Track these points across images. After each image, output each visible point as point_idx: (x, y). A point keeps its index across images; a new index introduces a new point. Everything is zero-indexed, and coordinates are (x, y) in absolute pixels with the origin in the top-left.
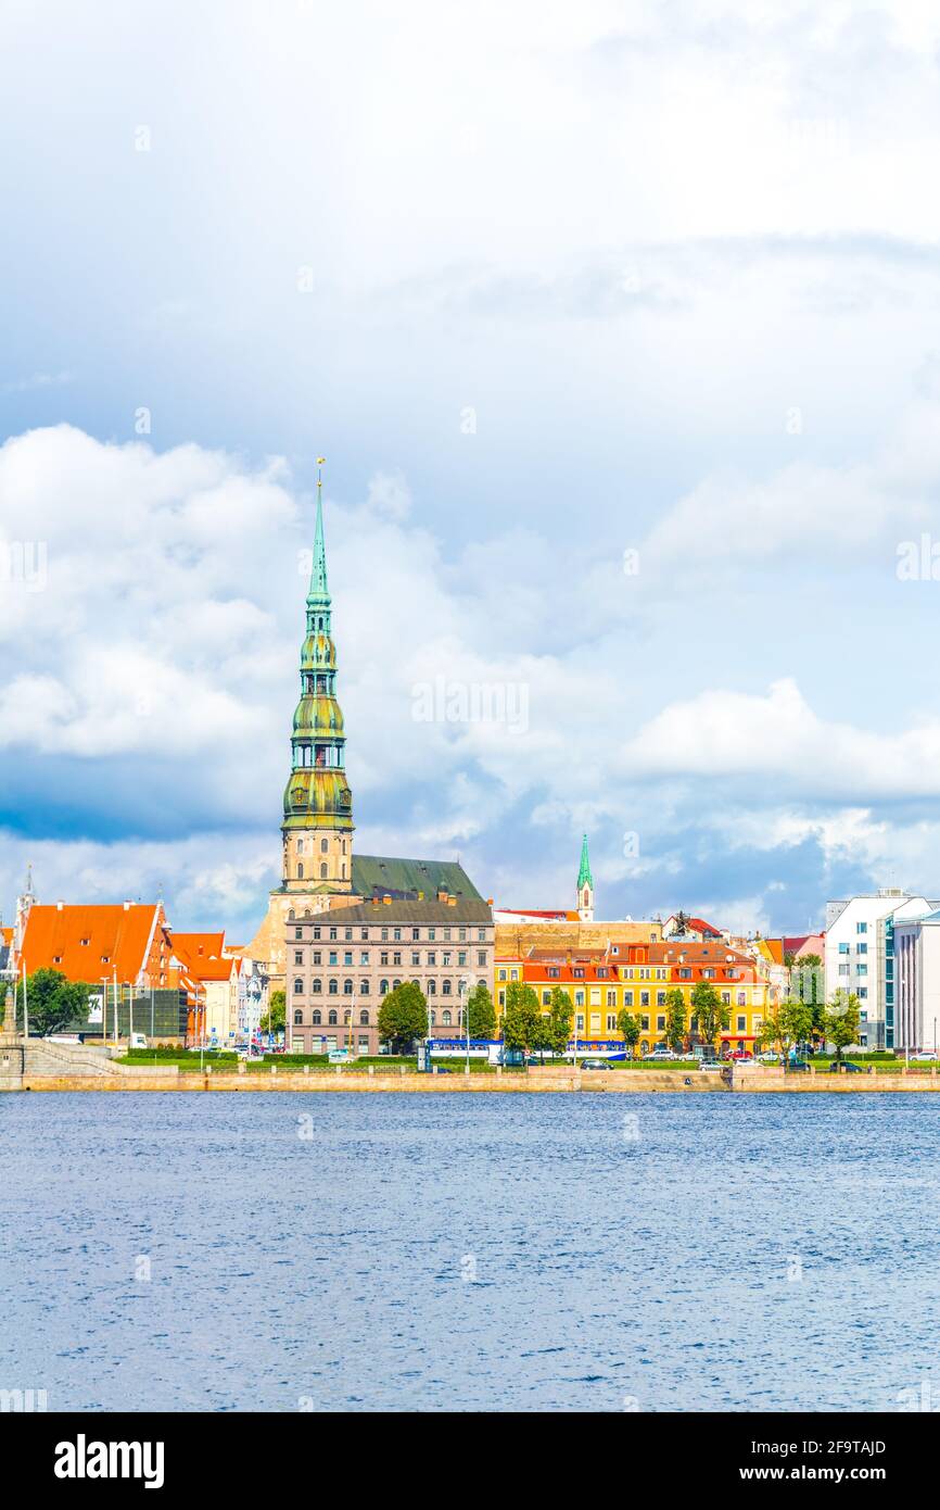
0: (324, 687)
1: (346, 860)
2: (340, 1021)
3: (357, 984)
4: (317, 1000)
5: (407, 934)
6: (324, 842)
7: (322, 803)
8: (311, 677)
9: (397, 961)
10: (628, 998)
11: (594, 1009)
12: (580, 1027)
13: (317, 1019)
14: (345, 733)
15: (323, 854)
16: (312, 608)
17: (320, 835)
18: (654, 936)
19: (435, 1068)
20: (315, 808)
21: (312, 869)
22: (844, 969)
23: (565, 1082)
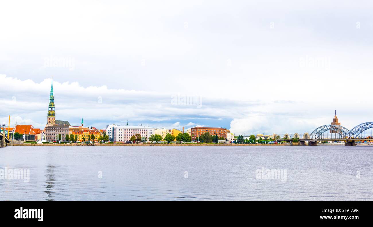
1: (55, 121)
2: (51, 138)
3: (53, 134)
4: (49, 136)
5: (59, 129)
7: (52, 114)
9: (58, 132)
11: (80, 137)
12: (79, 139)
13: (49, 138)
14: (55, 106)
17: (52, 118)
19: (61, 143)
20: (51, 115)
21: (51, 121)
22: (108, 133)
23: (76, 145)
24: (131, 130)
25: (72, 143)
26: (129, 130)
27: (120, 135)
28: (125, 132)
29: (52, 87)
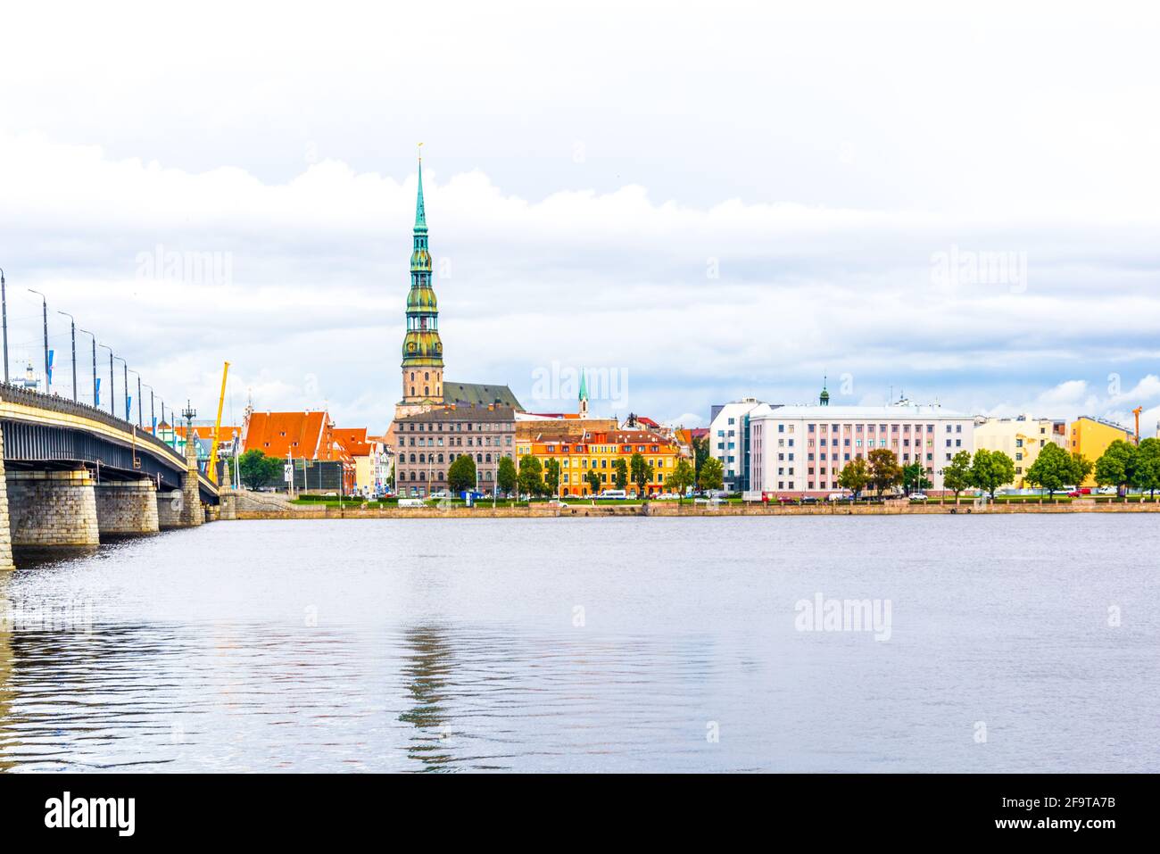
0: (425, 282)
1: (439, 385)
2: (426, 478)
3: (436, 456)
4: (413, 466)
5: (465, 427)
6: (427, 374)
7: (425, 351)
8: (417, 276)
9: (459, 443)
10: (594, 463)
11: (573, 469)
12: (566, 481)
13: (413, 477)
14: (438, 309)
15: (427, 382)
16: (417, 234)
17: (424, 370)
18: (612, 427)
19: (475, 505)
20: (420, 353)
21: (420, 390)
22: (721, 446)
23: (551, 512)
24: (841, 429)
25: (534, 505)
26: (835, 428)
27: (786, 457)
28: (812, 441)
29: (421, 206)
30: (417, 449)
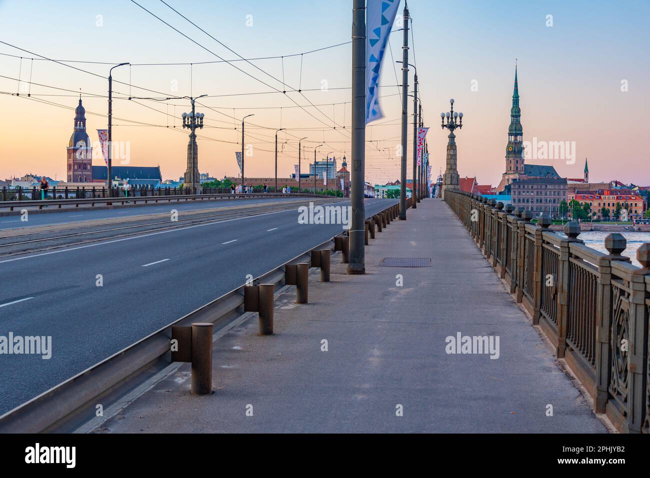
0: (517, 120)
1: (522, 165)
3: (530, 200)
4: (519, 204)
5: (543, 187)
6: (517, 161)
7: (517, 151)
9: (541, 194)
10: (604, 204)
11: (595, 206)
14: (523, 131)
15: (517, 164)
16: (514, 99)
18: (611, 187)
20: (514, 152)
21: (514, 168)
29: (516, 87)
30: (522, 196)
